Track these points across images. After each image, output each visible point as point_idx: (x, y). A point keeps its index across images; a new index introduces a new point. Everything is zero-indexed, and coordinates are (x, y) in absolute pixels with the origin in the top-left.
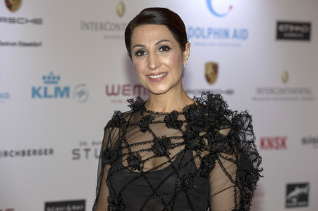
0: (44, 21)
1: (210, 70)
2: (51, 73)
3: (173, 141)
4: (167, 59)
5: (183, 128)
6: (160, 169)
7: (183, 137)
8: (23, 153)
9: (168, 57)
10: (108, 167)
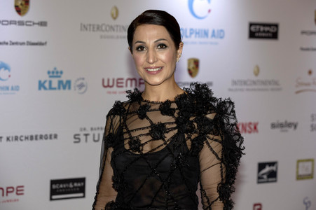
0: (48, 24)
1: (192, 65)
2: (55, 69)
3: (168, 126)
4: (163, 55)
5: (176, 115)
6: (157, 150)
7: (175, 123)
8: (32, 138)
9: (165, 54)
10: (111, 150)
